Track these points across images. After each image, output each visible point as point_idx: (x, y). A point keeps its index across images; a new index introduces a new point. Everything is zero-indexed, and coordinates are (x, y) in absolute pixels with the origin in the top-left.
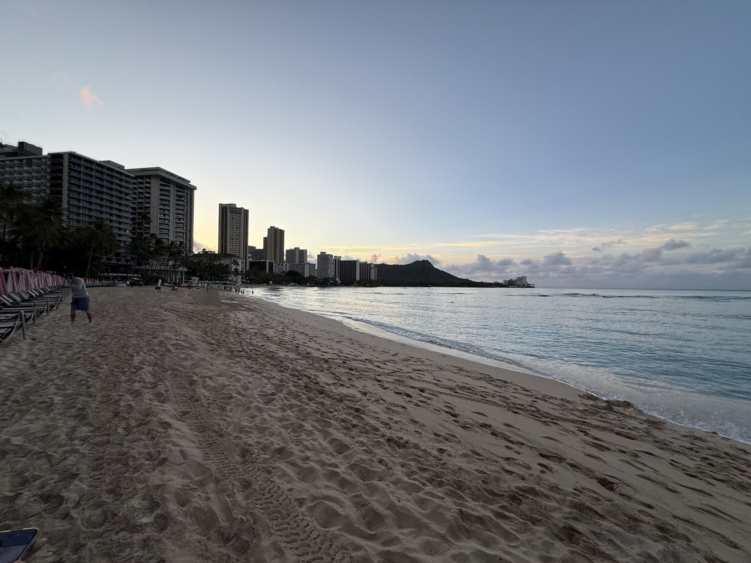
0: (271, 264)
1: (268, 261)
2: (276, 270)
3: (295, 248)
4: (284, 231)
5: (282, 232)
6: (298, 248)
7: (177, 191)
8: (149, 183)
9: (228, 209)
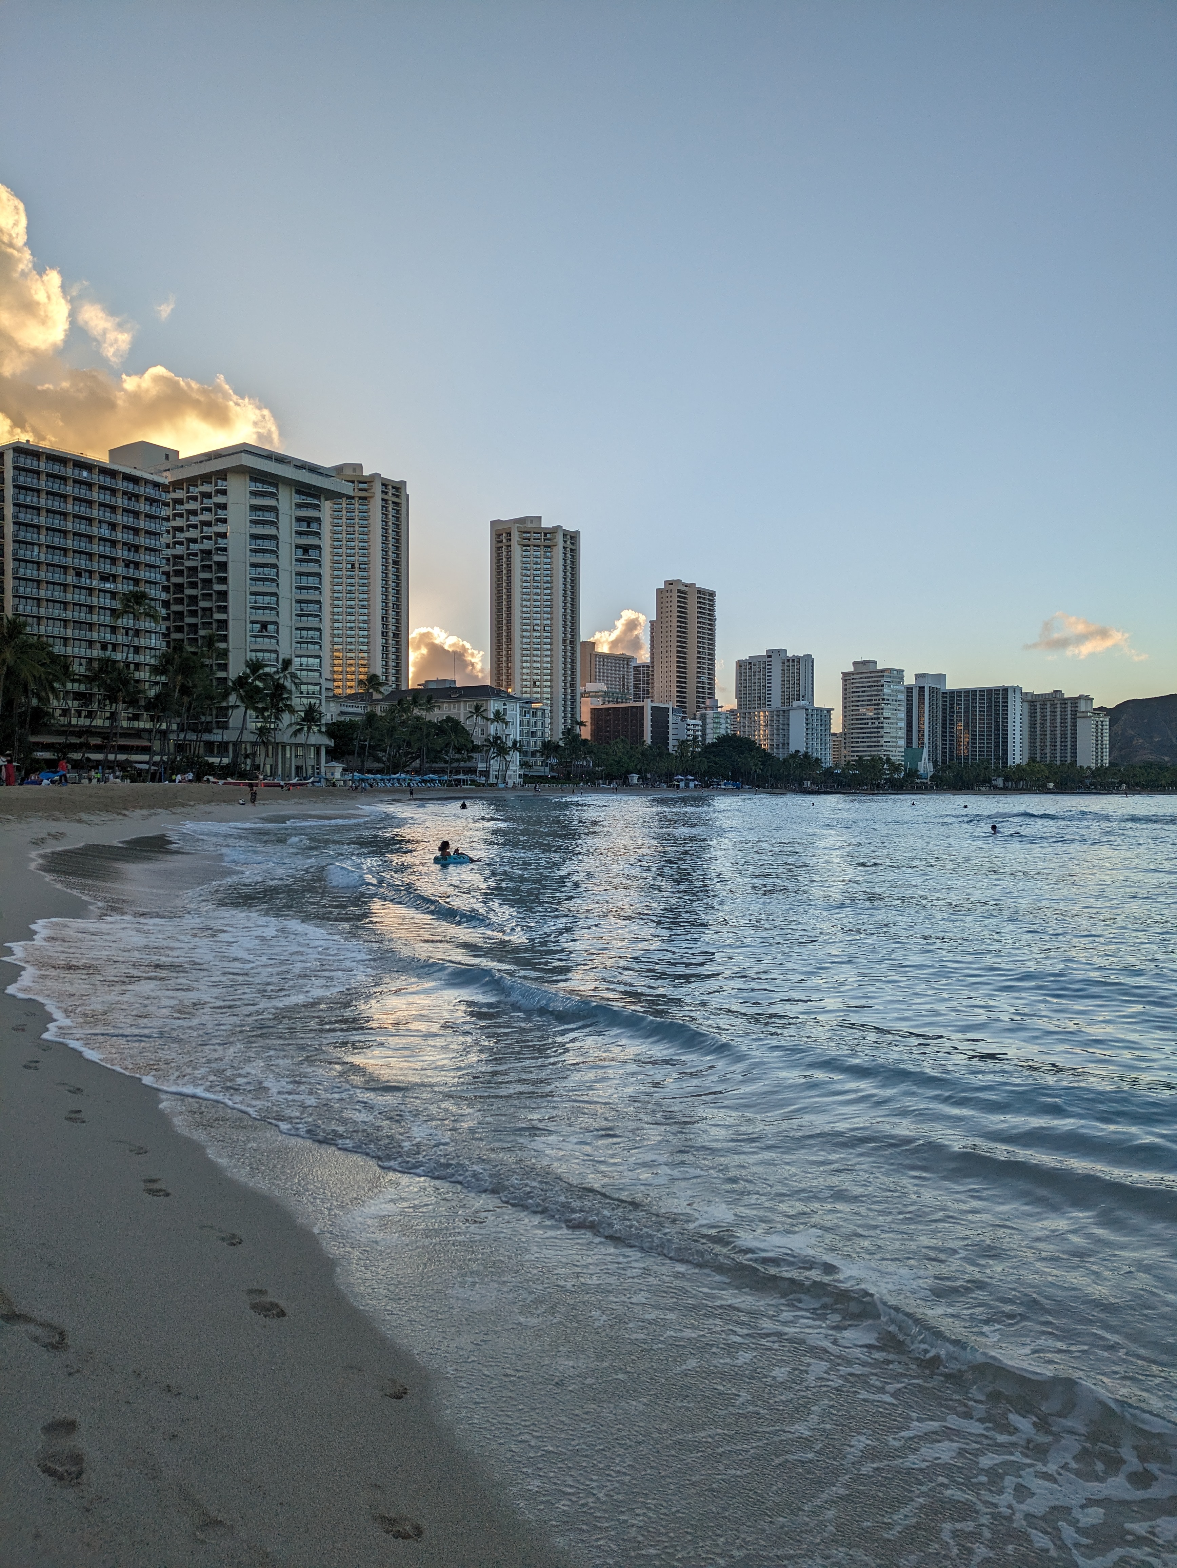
0: (660, 715)
1: (648, 705)
2: (682, 737)
3: (770, 654)
4: (712, 594)
5: (707, 598)
6: (780, 652)
7: (299, 506)
8: (224, 492)
9: (516, 537)
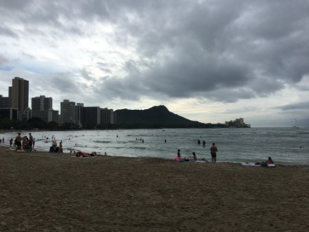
0: (15, 112)
1: (11, 109)
2: (19, 117)
3: (41, 97)
4: (28, 82)
6: (44, 96)
